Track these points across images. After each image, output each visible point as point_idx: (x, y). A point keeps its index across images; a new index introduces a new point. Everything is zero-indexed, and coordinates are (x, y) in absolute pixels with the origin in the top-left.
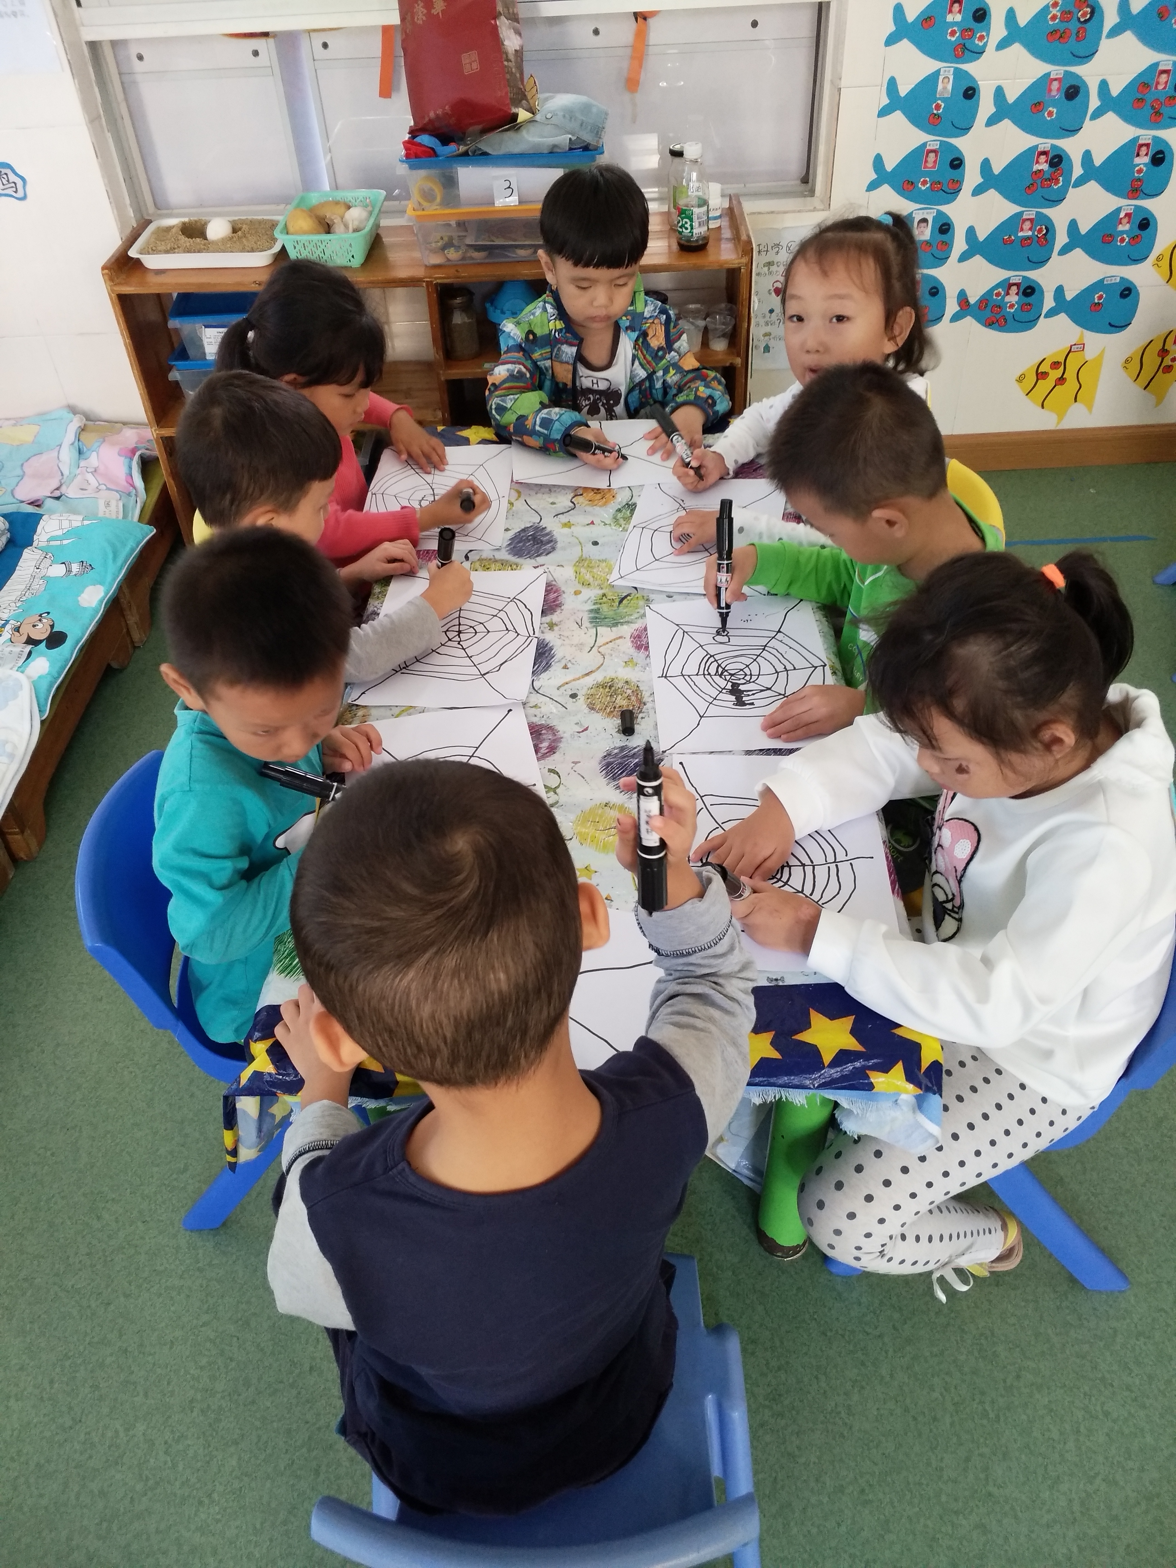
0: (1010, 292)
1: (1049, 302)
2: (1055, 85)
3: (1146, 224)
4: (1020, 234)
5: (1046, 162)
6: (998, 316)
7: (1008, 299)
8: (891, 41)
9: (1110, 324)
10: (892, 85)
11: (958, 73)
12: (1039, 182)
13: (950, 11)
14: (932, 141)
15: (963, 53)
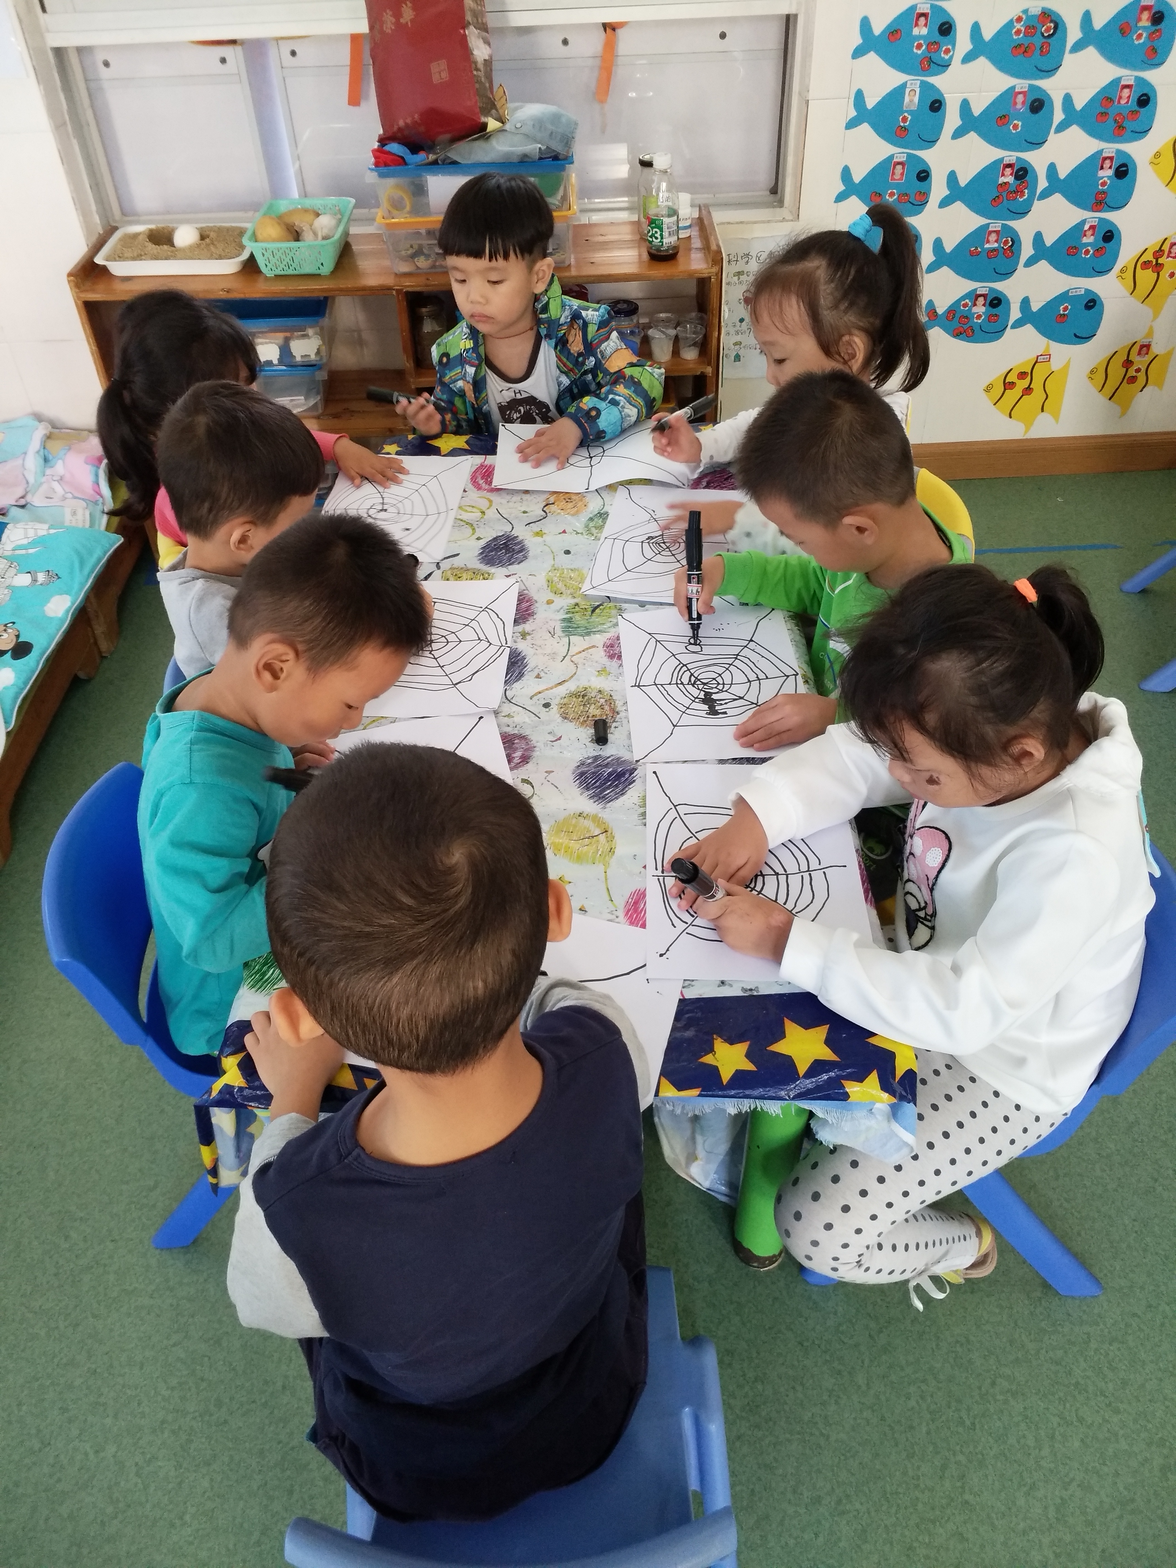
0: (977, 303)
1: (1015, 314)
2: (1020, 98)
3: (1110, 236)
4: (987, 246)
5: (1011, 174)
6: (965, 327)
7: (975, 310)
8: (858, 53)
9: (1075, 335)
10: (859, 97)
11: (925, 86)
12: (1004, 194)
13: (917, 25)
14: (899, 153)
15: (929, 66)
